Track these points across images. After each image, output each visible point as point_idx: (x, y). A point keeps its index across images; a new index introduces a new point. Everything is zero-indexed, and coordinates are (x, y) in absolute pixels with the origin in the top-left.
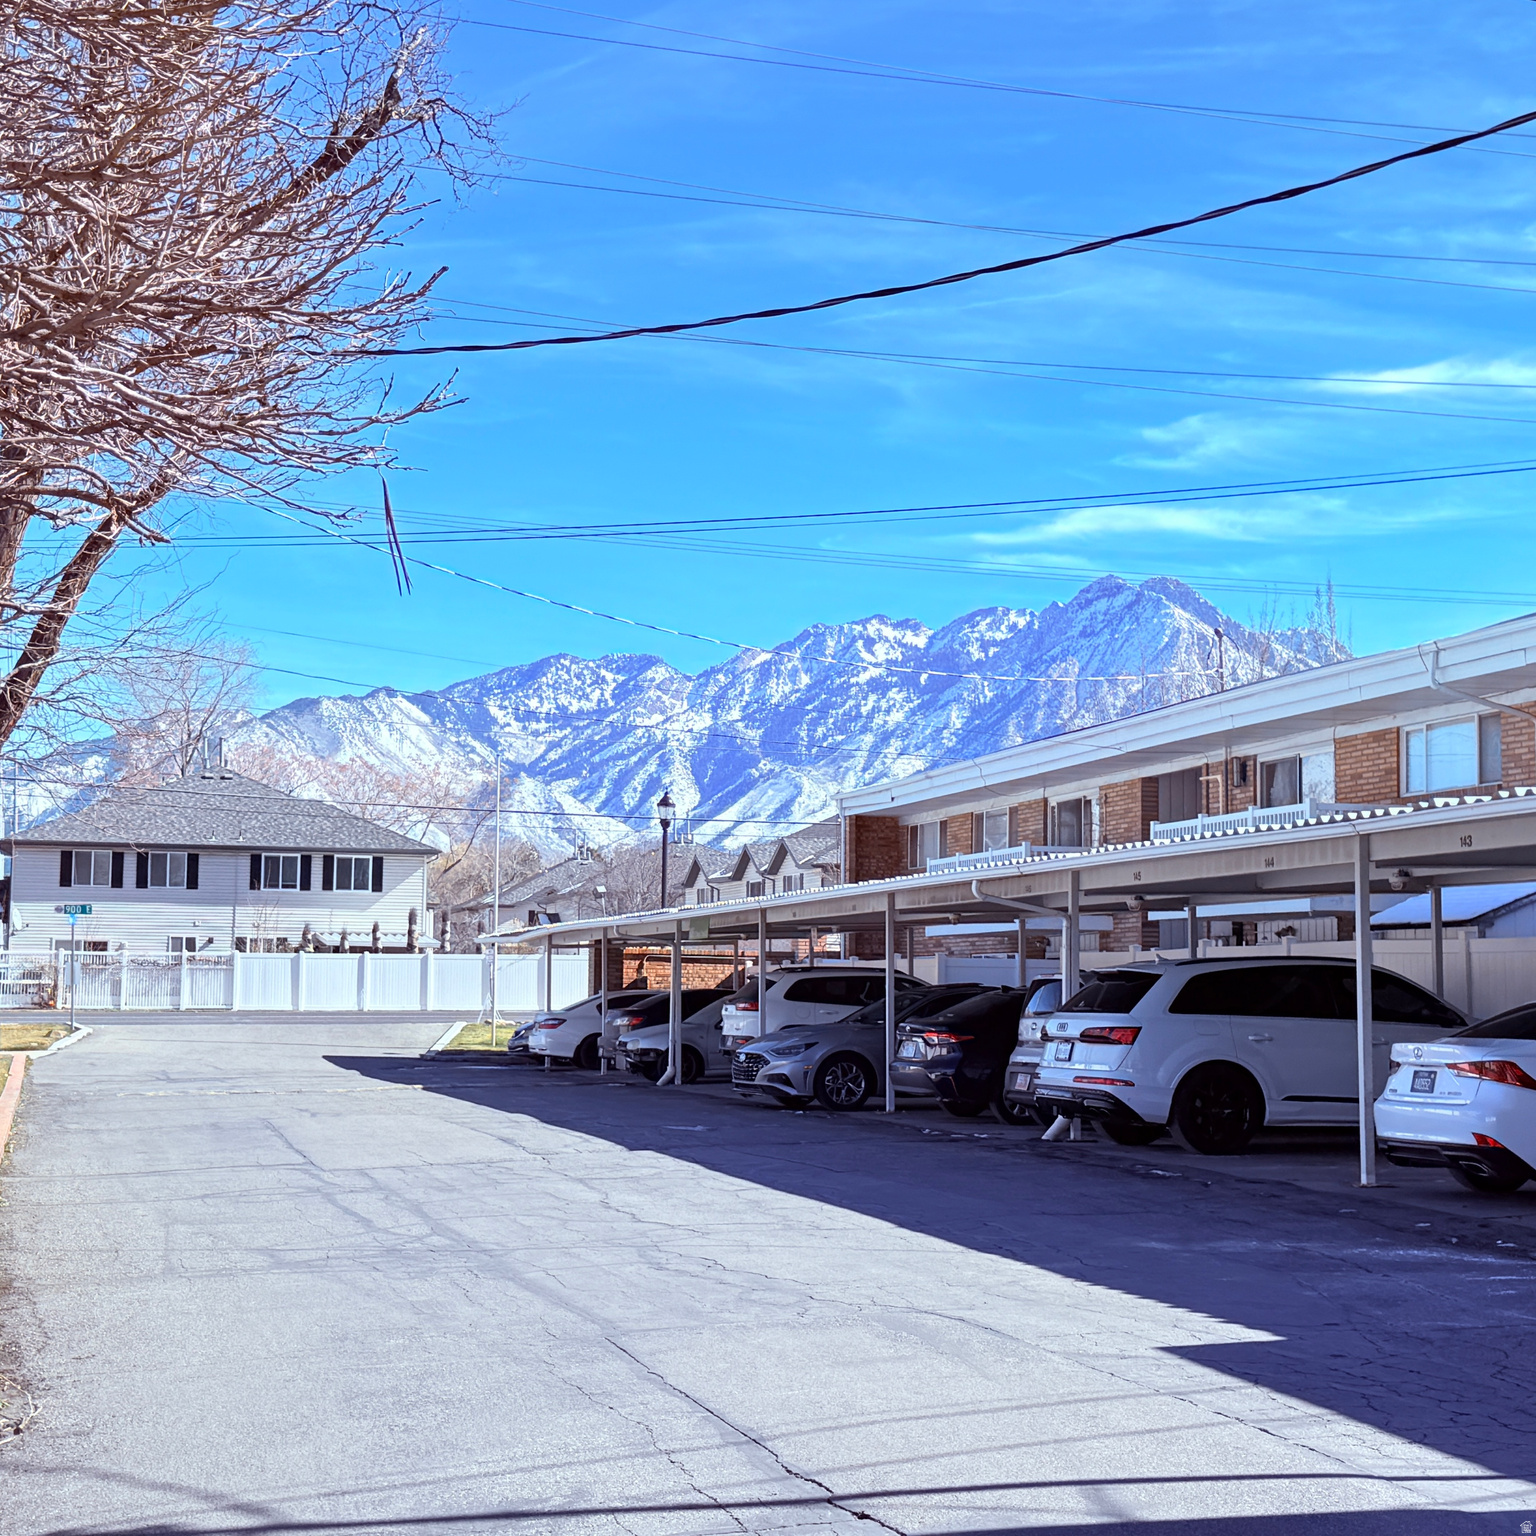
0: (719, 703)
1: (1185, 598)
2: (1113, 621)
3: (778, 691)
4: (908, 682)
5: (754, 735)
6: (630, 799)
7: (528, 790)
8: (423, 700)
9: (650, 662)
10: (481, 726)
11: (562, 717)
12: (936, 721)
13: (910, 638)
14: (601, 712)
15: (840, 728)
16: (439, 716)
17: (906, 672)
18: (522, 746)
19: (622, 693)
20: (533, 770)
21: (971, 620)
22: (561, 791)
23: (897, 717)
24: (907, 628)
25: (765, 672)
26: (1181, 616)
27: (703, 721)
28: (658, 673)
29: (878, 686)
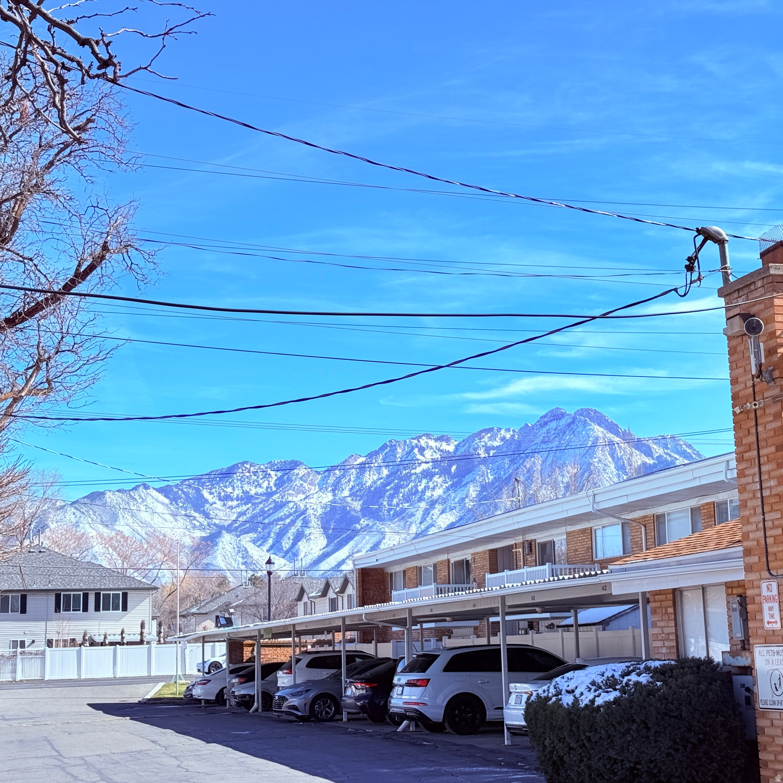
0: (336, 487)
1: (601, 420)
2: (560, 433)
3: (370, 478)
4: (445, 472)
5: (357, 505)
6: (286, 544)
7: (227, 539)
8: (164, 491)
9: (295, 464)
10: (199, 504)
11: (247, 498)
12: (461, 494)
13: (444, 446)
14: (269, 494)
15: (407, 499)
16: (174, 499)
17: (443, 464)
18: (222, 514)
19: (280, 483)
20: (229, 529)
21: (479, 435)
22: (246, 540)
23: (439, 492)
24: (443, 441)
25: (362, 468)
26: (598, 431)
27: (328, 497)
28: (301, 471)
29: (428, 475)
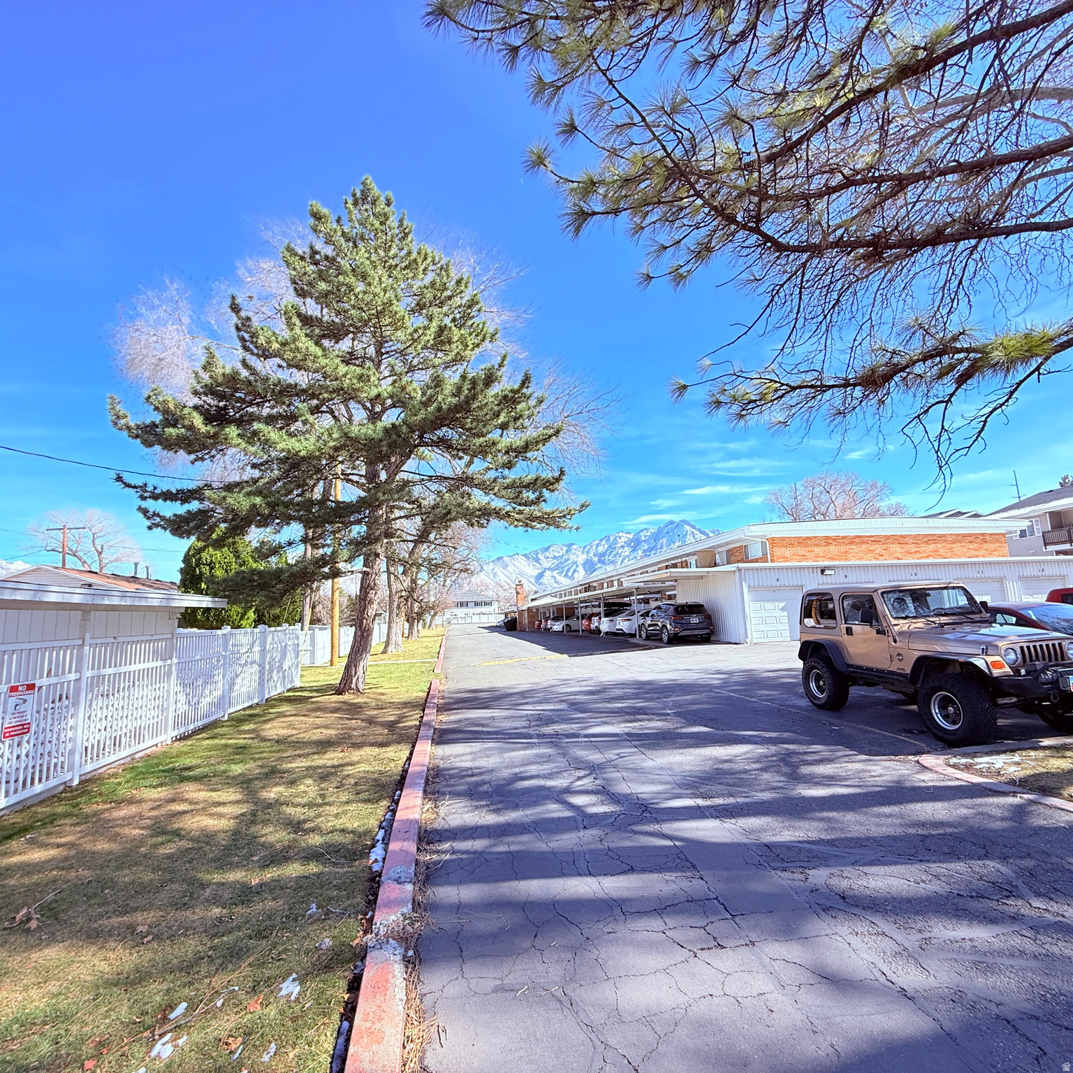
0: (588, 552)
1: (689, 524)
2: (673, 530)
3: (601, 549)
4: (629, 545)
5: (596, 559)
6: (570, 574)
7: (548, 573)
8: (525, 555)
9: (572, 544)
10: (537, 560)
11: (555, 558)
12: (635, 554)
13: (628, 536)
14: (563, 555)
15: (615, 556)
16: (528, 558)
17: (628, 543)
18: (546, 564)
19: (567, 551)
20: (549, 569)
21: (642, 531)
22: (555, 573)
23: (627, 553)
24: (628, 534)
25: (598, 545)
26: (687, 528)
27: (585, 556)
28: (574, 547)
29: (623, 547)
